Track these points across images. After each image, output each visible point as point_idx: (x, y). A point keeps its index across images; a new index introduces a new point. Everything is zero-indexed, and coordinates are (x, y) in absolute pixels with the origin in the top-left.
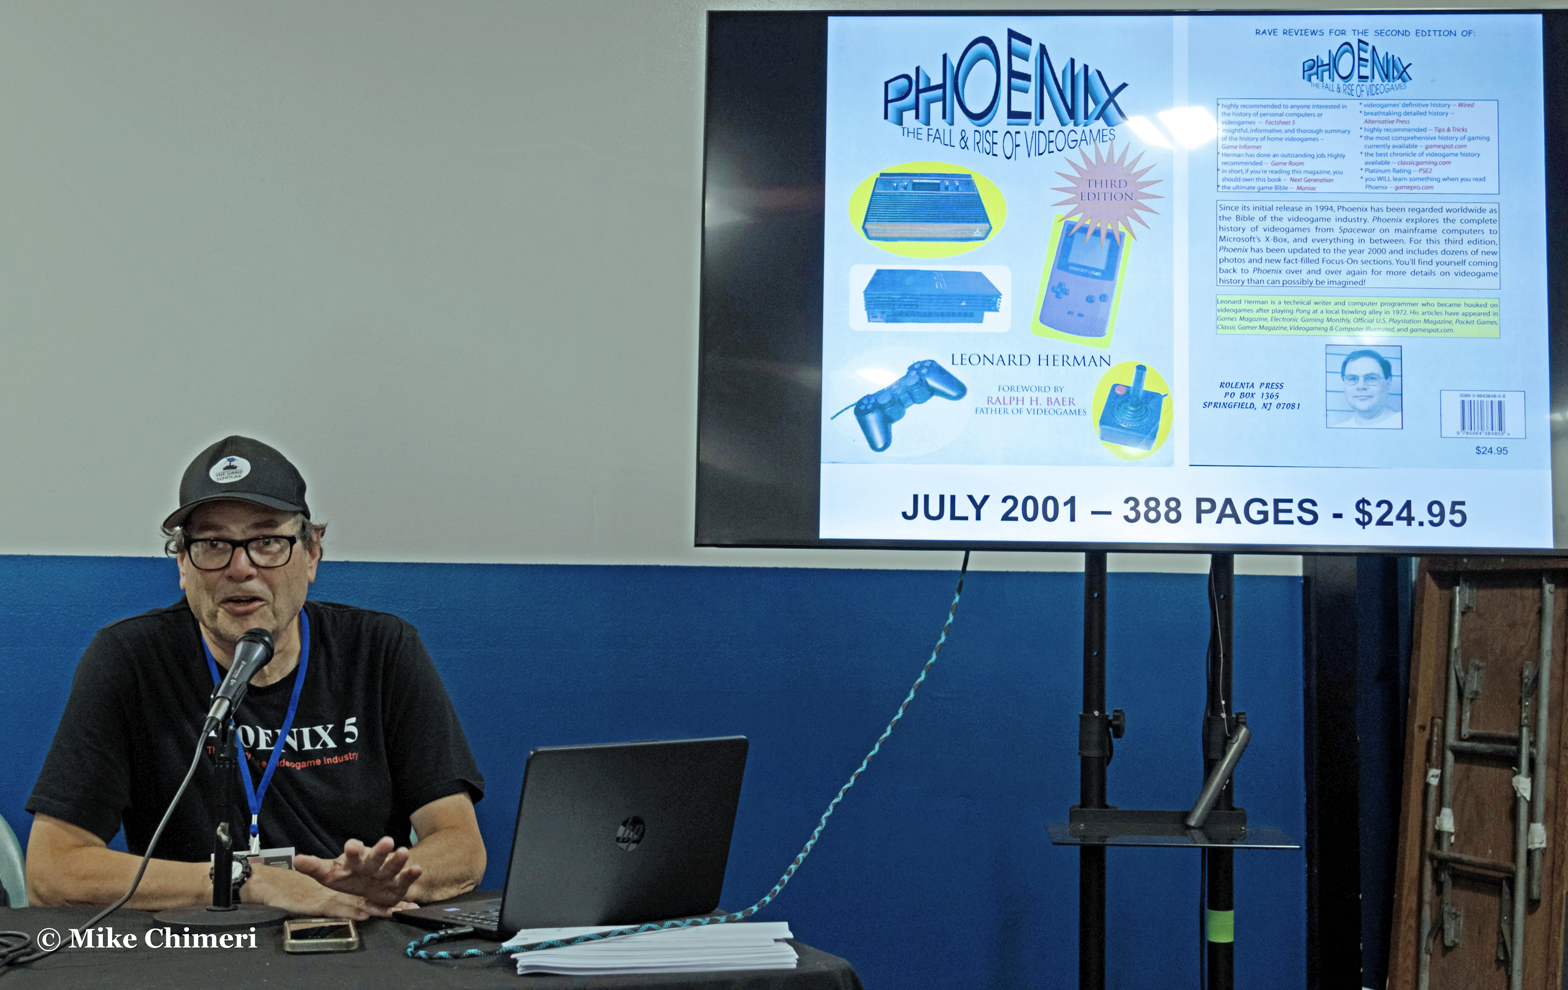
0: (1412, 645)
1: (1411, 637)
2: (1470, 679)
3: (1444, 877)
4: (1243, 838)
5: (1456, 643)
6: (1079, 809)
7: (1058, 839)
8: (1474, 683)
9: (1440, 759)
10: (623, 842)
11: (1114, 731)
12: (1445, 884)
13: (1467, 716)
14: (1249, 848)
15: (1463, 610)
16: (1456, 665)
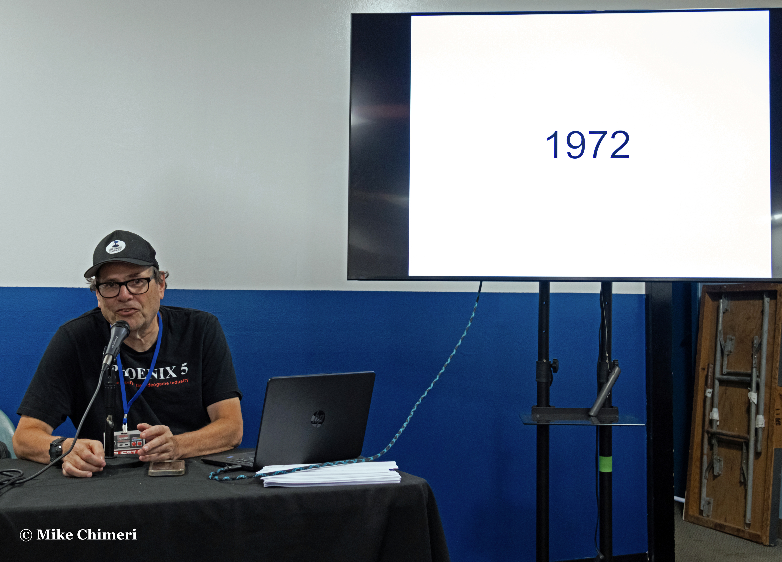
0: (698, 329)
1: (698, 325)
2: (727, 345)
3: (714, 441)
4: (617, 421)
5: (720, 327)
6: (536, 407)
7: (526, 422)
8: (729, 347)
9: (712, 384)
10: (315, 423)
11: (553, 370)
12: (715, 445)
13: (725, 363)
14: (620, 426)
15: (724, 311)
16: (720, 338)
